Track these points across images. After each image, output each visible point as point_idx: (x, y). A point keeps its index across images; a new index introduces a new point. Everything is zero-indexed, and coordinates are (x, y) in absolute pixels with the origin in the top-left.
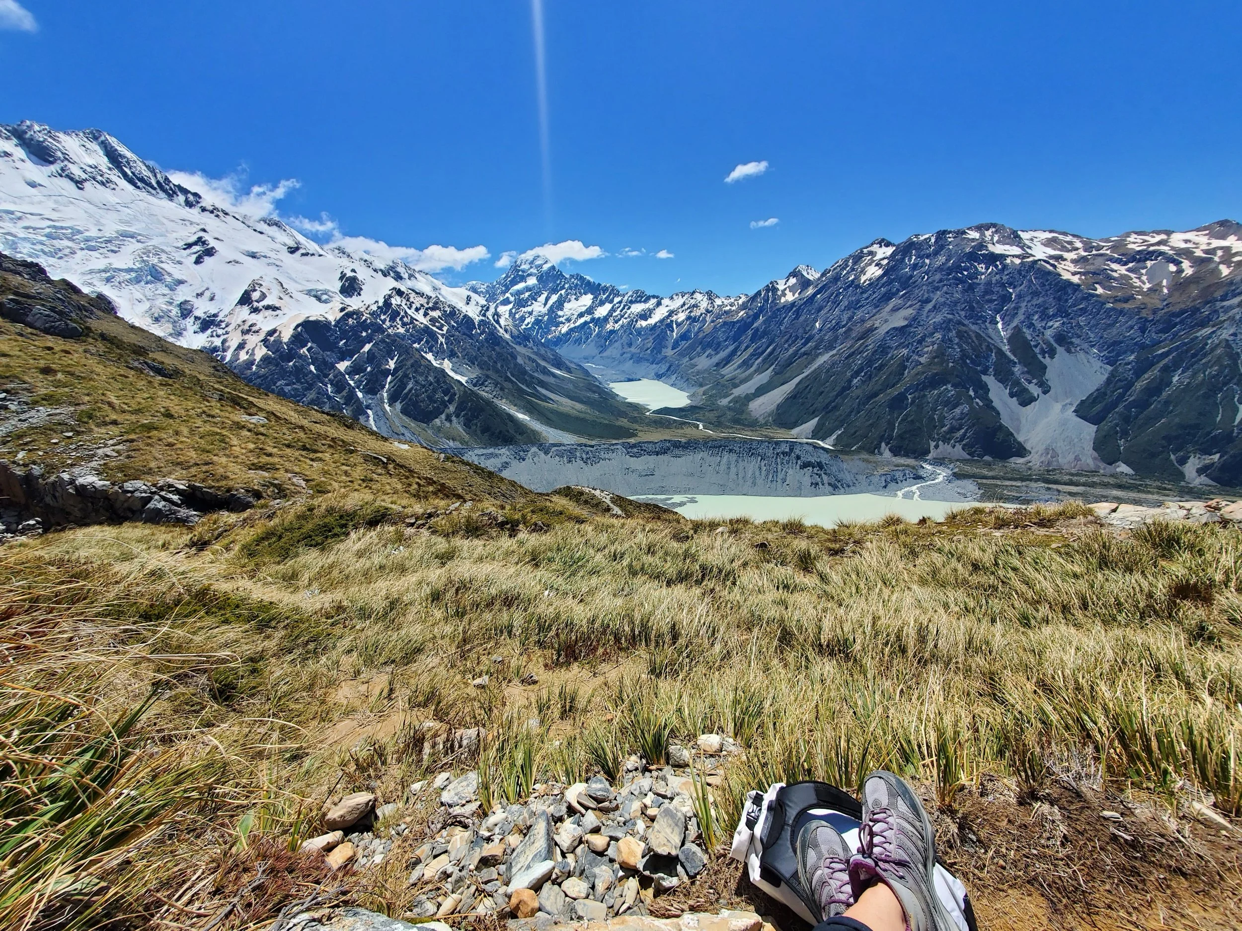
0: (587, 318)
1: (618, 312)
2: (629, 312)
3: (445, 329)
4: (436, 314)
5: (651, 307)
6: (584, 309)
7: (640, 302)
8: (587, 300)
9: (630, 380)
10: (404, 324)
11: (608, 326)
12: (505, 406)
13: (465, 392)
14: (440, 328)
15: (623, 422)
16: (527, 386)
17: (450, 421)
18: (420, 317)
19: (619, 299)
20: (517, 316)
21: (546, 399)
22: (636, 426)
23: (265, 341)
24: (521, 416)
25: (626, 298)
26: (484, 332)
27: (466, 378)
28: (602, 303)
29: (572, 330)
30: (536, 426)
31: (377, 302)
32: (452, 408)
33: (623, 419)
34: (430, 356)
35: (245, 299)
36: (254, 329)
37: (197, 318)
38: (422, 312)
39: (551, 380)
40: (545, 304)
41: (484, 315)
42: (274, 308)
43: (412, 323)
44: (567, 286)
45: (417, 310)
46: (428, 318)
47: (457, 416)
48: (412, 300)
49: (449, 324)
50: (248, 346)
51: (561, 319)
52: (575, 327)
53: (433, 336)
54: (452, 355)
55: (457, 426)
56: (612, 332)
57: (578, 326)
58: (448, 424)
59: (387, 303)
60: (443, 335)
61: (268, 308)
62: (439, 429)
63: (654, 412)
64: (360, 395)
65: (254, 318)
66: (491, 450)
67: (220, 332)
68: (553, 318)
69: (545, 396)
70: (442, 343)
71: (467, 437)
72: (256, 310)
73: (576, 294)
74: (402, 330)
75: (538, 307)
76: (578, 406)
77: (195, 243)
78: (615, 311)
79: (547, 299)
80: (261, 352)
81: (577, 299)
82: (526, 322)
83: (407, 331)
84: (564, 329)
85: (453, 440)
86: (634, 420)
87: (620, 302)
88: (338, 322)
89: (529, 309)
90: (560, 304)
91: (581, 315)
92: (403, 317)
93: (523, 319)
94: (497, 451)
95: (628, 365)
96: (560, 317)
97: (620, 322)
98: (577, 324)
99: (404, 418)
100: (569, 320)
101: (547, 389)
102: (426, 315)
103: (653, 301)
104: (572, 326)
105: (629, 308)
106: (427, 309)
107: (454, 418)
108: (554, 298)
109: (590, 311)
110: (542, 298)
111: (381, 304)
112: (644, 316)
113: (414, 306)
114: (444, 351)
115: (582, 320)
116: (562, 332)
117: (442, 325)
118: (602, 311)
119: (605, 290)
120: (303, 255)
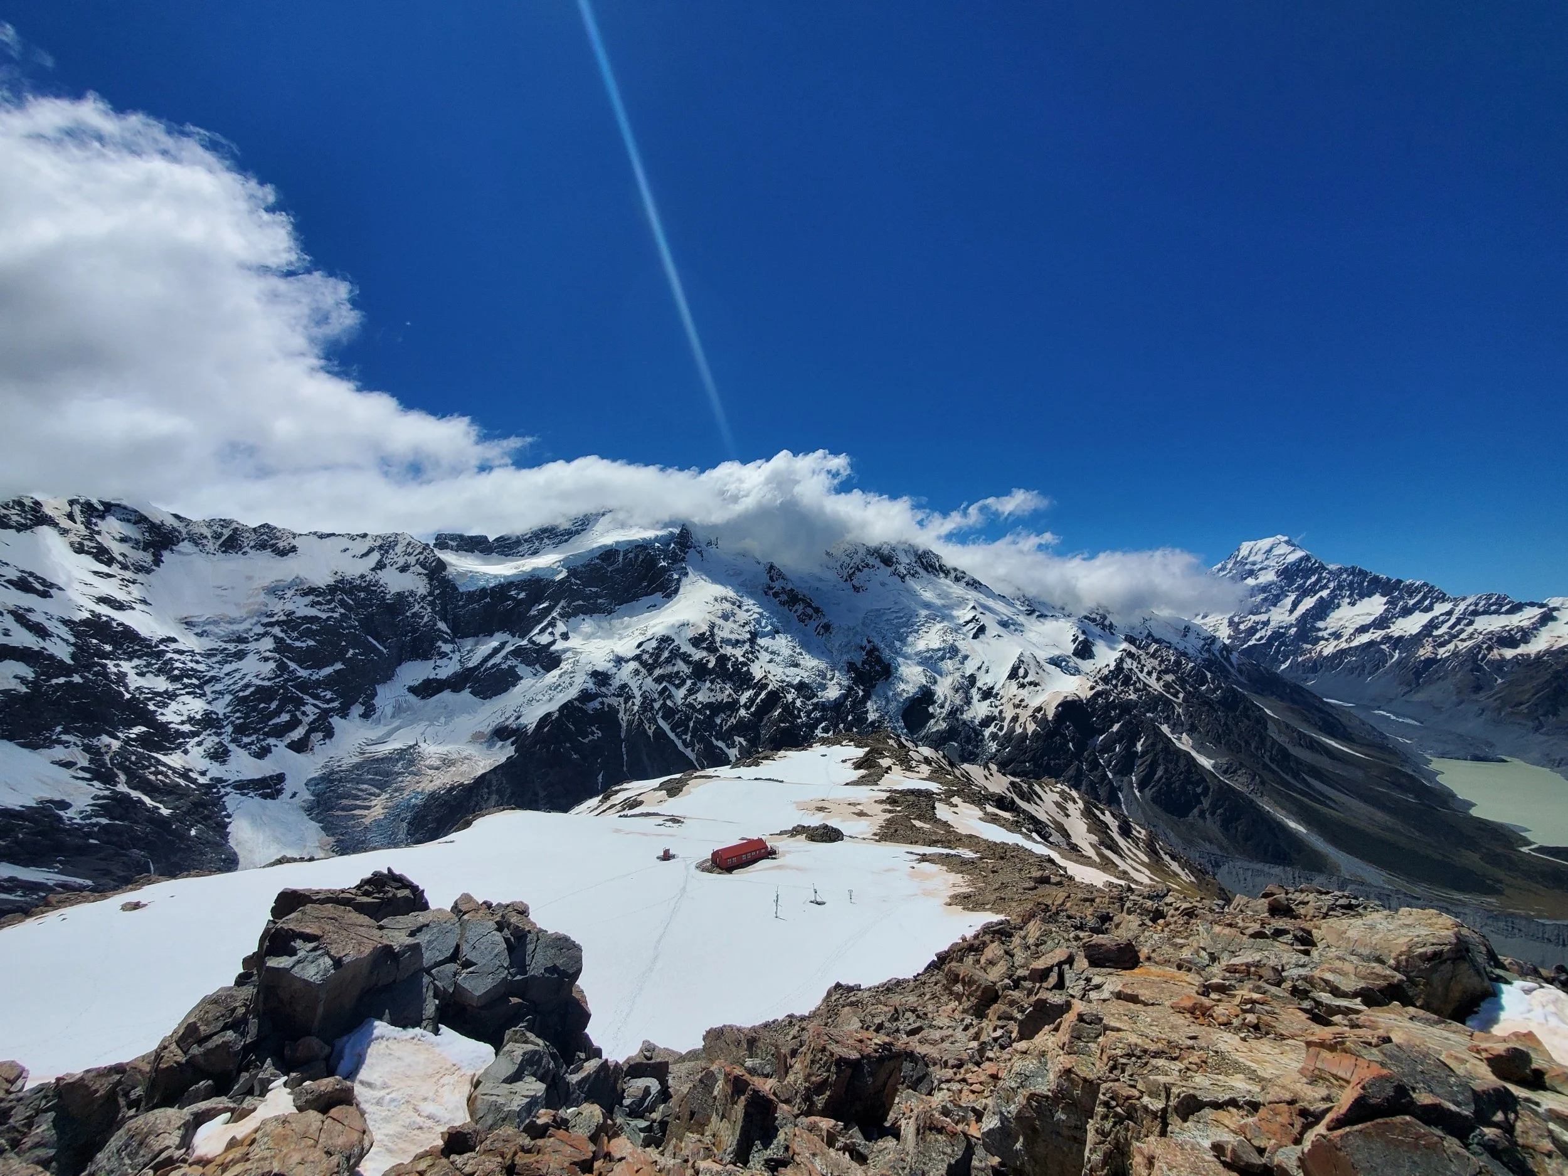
0: (1377, 635)
1: (1444, 629)
2: (1470, 629)
3: (1181, 695)
4: (1170, 678)
5: (1525, 624)
6: (1369, 620)
7: (1497, 612)
8: (1375, 605)
9: (1476, 758)
10: (1136, 690)
11: (1421, 652)
12: (1267, 806)
13: (1221, 788)
14: (1176, 695)
15: (1471, 859)
16: (1294, 777)
17: (1205, 819)
18: (1152, 681)
19: (1447, 606)
20: (1242, 627)
21: (1323, 800)
22: (1500, 874)
23: (1033, 717)
24: (1292, 825)
25: (1462, 606)
26: (1219, 687)
27: (1212, 762)
28: (1407, 612)
29: (1343, 653)
30: (1318, 843)
31: (1108, 665)
32: (1206, 803)
33: (1469, 853)
34: (1165, 728)
35: (1014, 674)
36: (1023, 704)
37: (979, 689)
38: (1155, 675)
39: (1324, 762)
40: (1291, 611)
41: (1208, 651)
42: (1035, 684)
43: (1145, 689)
44: (1332, 585)
45: (1149, 673)
46: (1162, 683)
47: (1213, 814)
48: (1143, 662)
49: (1184, 689)
50: (1021, 720)
51: (1320, 634)
52: (1350, 648)
53: (1168, 703)
54: (1192, 730)
55: (1212, 826)
56: (1430, 662)
57: (1357, 647)
58: (1201, 821)
59: (1119, 667)
60: (1180, 705)
61: (1031, 684)
62: (1192, 826)
63: (1542, 849)
64: (1110, 775)
65: (1023, 693)
66: (1259, 866)
67: (998, 703)
68: (1307, 629)
69: (1322, 794)
70: (1179, 715)
71: (1225, 843)
72: (1023, 686)
73: (1350, 596)
74: (1133, 697)
75: (1281, 616)
76: (1380, 816)
77: (971, 621)
78: (1437, 628)
79: (1295, 605)
80: (1031, 727)
81: (1353, 604)
82: (1258, 636)
83: (1140, 697)
84: (1329, 649)
85: (1211, 842)
86: (1494, 859)
87: (1449, 613)
88: (1088, 700)
89: (1263, 618)
90: (1323, 609)
91: (1363, 629)
92: (1135, 682)
93: (1252, 631)
94: (1266, 869)
95: (1472, 726)
96: (1320, 630)
97: (1451, 646)
98: (1353, 644)
99: (1155, 807)
100: (1337, 636)
101: (1322, 781)
102: (1158, 679)
103: (1532, 614)
104: (1344, 645)
105: (1471, 623)
106: (1159, 673)
107: (1207, 815)
108: (1308, 603)
109: (1382, 622)
110: (1288, 601)
111: (1112, 668)
112: (1508, 640)
113: (1146, 670)
114: (1182, 725)
115: (1365, 638)
116: (1325, 654)
117: (1178, 692)
118: (1410, 625)
119: (1411, 591)
120: (1038, 616)
